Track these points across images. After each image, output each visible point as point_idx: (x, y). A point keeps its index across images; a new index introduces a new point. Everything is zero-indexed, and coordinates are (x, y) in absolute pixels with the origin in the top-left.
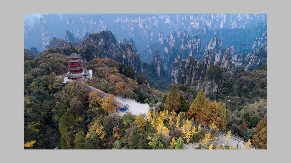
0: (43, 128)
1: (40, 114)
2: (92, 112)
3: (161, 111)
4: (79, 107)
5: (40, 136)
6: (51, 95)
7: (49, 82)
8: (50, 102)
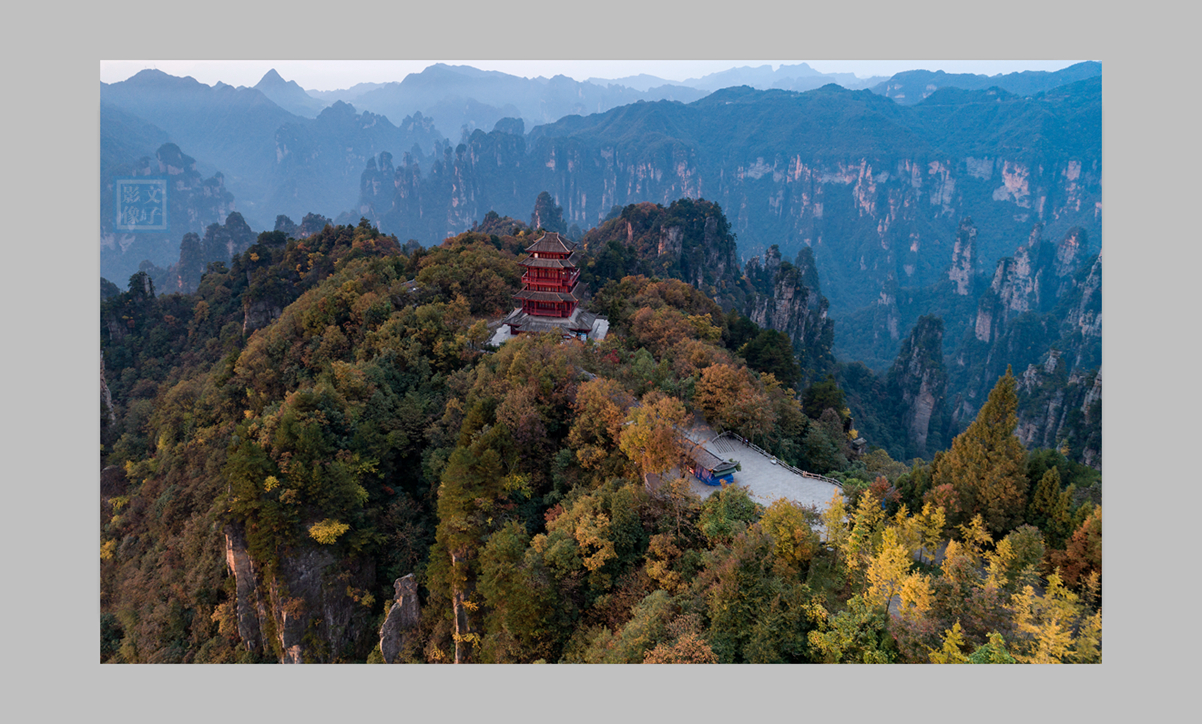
0: (382, 491)
1: (384, 432)
2: (573, 464)
4: (526, 431)
5: (366, 513)
6: (436, 378)
7: (440, 328)
8: (428, 401)
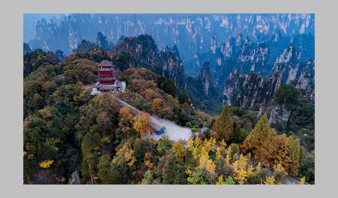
0: (63, 146)
1: (61, 129)
2: (121, 132)
3: (206, 139)
4: (107, 125)
5: (59, 155)
6: (76, 108)
7: (74, 92)
8: (74, 116)
